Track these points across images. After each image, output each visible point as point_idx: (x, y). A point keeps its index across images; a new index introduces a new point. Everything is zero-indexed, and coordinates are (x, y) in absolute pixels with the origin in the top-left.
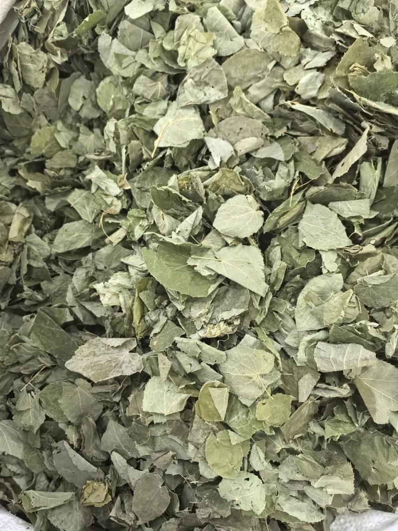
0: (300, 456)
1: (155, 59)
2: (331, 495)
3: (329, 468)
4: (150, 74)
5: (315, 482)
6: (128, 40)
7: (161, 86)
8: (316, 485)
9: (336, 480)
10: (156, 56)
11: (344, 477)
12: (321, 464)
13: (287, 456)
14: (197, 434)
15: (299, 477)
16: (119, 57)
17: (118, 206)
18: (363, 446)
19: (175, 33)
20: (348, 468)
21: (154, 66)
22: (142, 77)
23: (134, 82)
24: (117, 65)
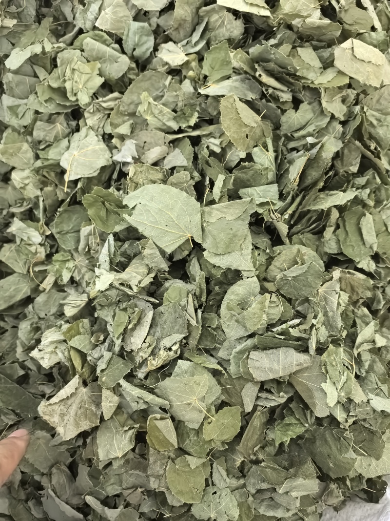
0: (263, 464)
1: (46, 101)
2: (297, 498)
3: (291, 470)
4: (46, 118)
5: (280, 488)
6: (17, 91)
7: (60, 126)
8: (281, 491)
9: (300, 481)
10: (47, 98)
11: (306, 477)
12: (284, 468)
13: (251, 467)
14: (155, 465)
15: (265, 486)
16: (13, 109)
17: (42, 253)
18: (318, 443)
19: (58, 71)
20: (310, 467)
21: (47, 109)
22: (39, 123)
23: (33, 129)
24: (14, 117)
